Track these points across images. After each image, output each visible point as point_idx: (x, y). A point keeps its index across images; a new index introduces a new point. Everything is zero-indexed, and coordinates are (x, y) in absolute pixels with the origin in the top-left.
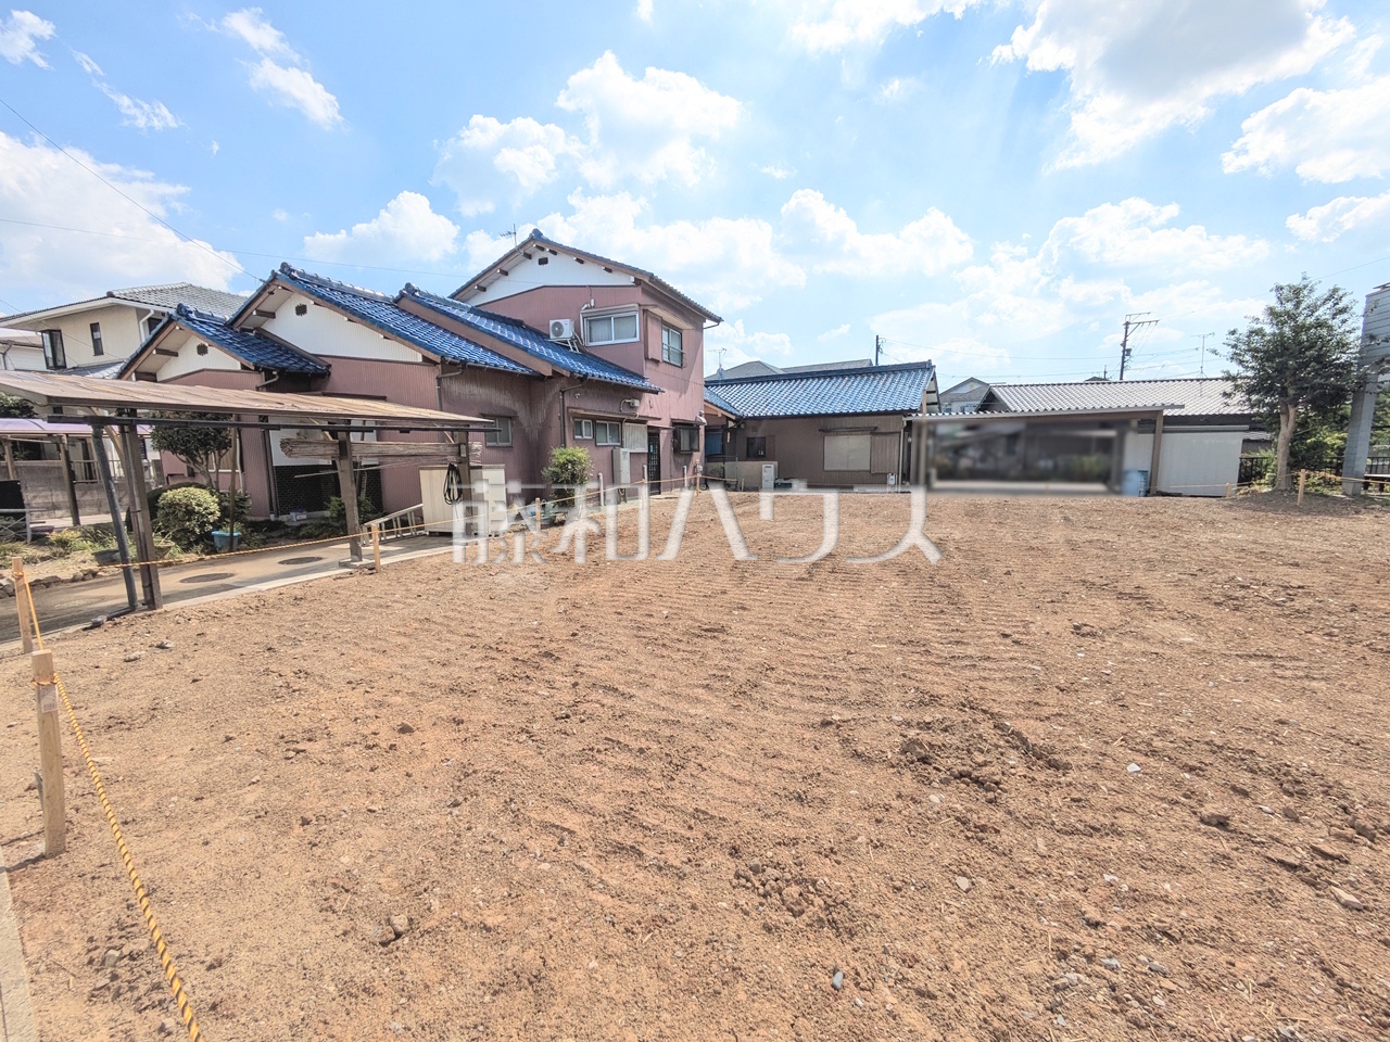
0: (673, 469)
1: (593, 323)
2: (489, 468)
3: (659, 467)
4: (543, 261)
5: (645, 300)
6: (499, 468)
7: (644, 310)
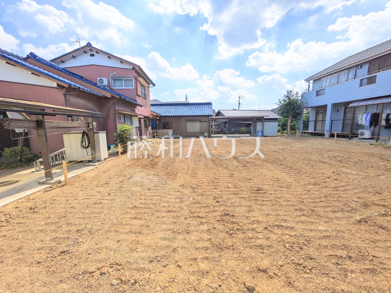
0: (145, 132)
1: (115, 81)
2: (101, 133)
3: (141, 131)
4: (92, 55)
5: (136, 75)
6: (104, 133)
7: (136, 78)
